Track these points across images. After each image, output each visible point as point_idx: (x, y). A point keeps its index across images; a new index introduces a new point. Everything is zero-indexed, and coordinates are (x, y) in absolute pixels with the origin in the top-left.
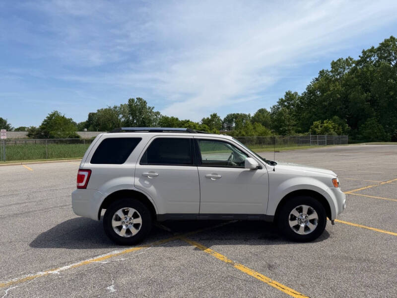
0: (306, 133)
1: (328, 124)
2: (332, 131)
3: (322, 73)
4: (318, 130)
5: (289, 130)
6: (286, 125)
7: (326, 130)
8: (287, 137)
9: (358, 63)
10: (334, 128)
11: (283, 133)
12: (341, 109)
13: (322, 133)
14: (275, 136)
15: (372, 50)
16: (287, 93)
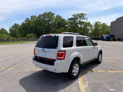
0: (25, 37)
1: (32, 35)
2: (33, 37)
3: (27, 19)
4: (29, 37)
5: (18, 36)
6: (17, 35)
7: (31, 37)
8: (18, 39)
9: (38, 18)
10: (34, 36)
11: (16, 37)
12: (34, 30)
13: (30, 37)
14: (14, 38)
15: (41, 15)
16: (15, 24)
